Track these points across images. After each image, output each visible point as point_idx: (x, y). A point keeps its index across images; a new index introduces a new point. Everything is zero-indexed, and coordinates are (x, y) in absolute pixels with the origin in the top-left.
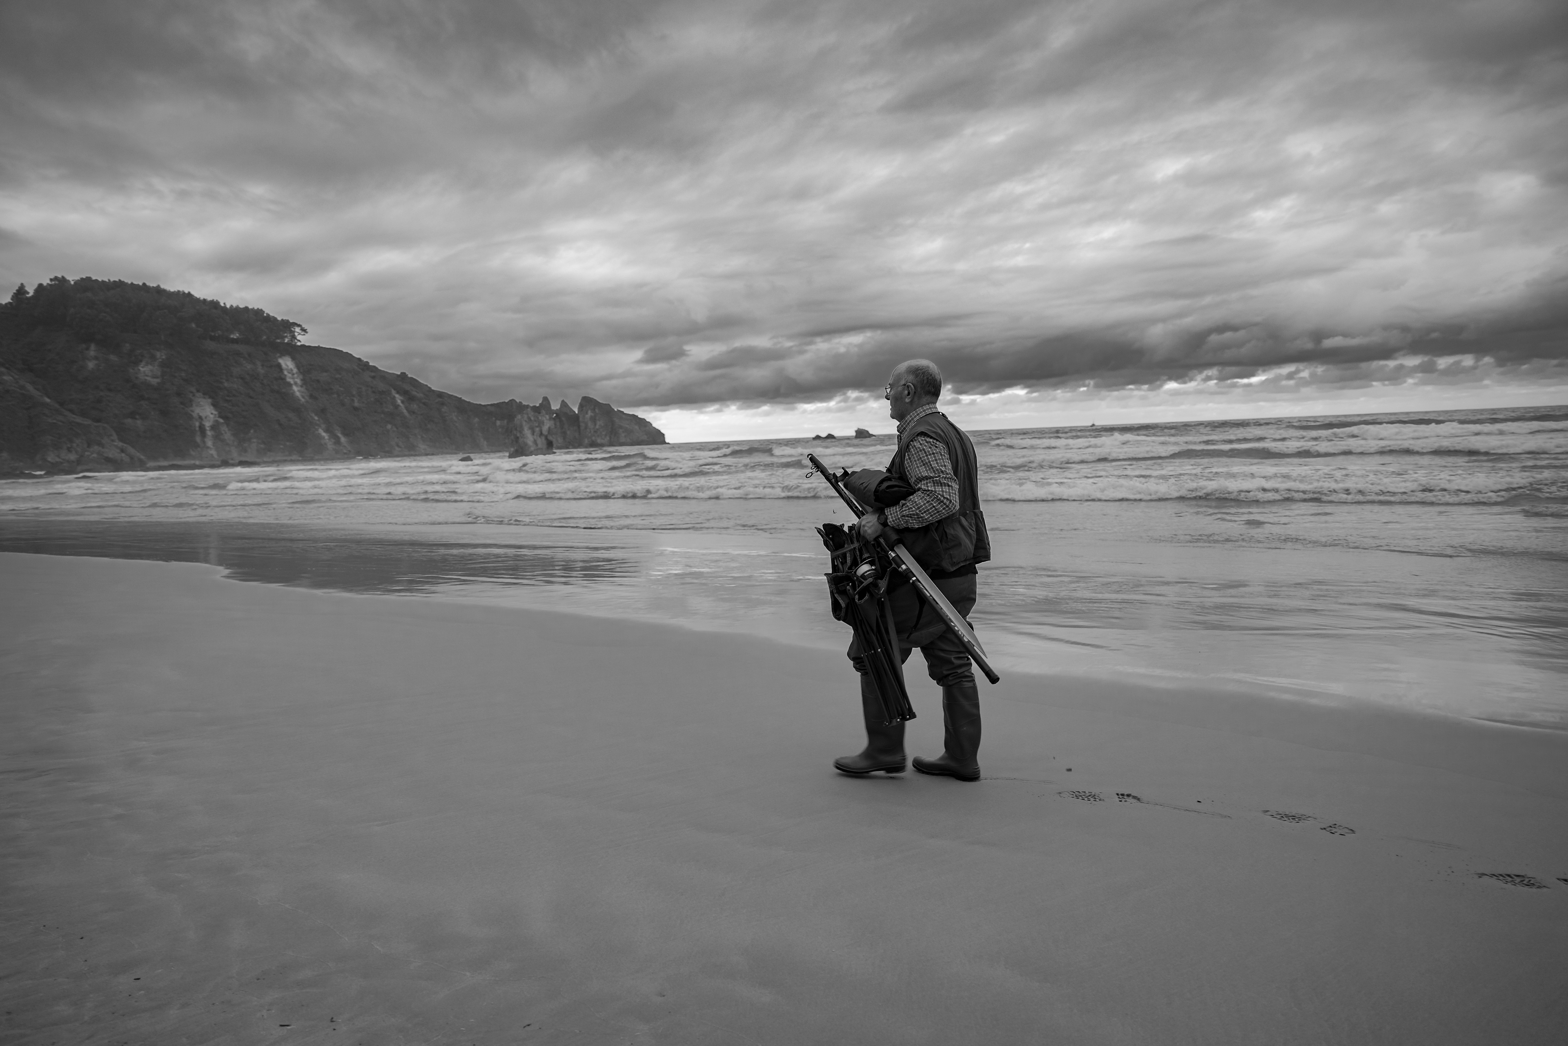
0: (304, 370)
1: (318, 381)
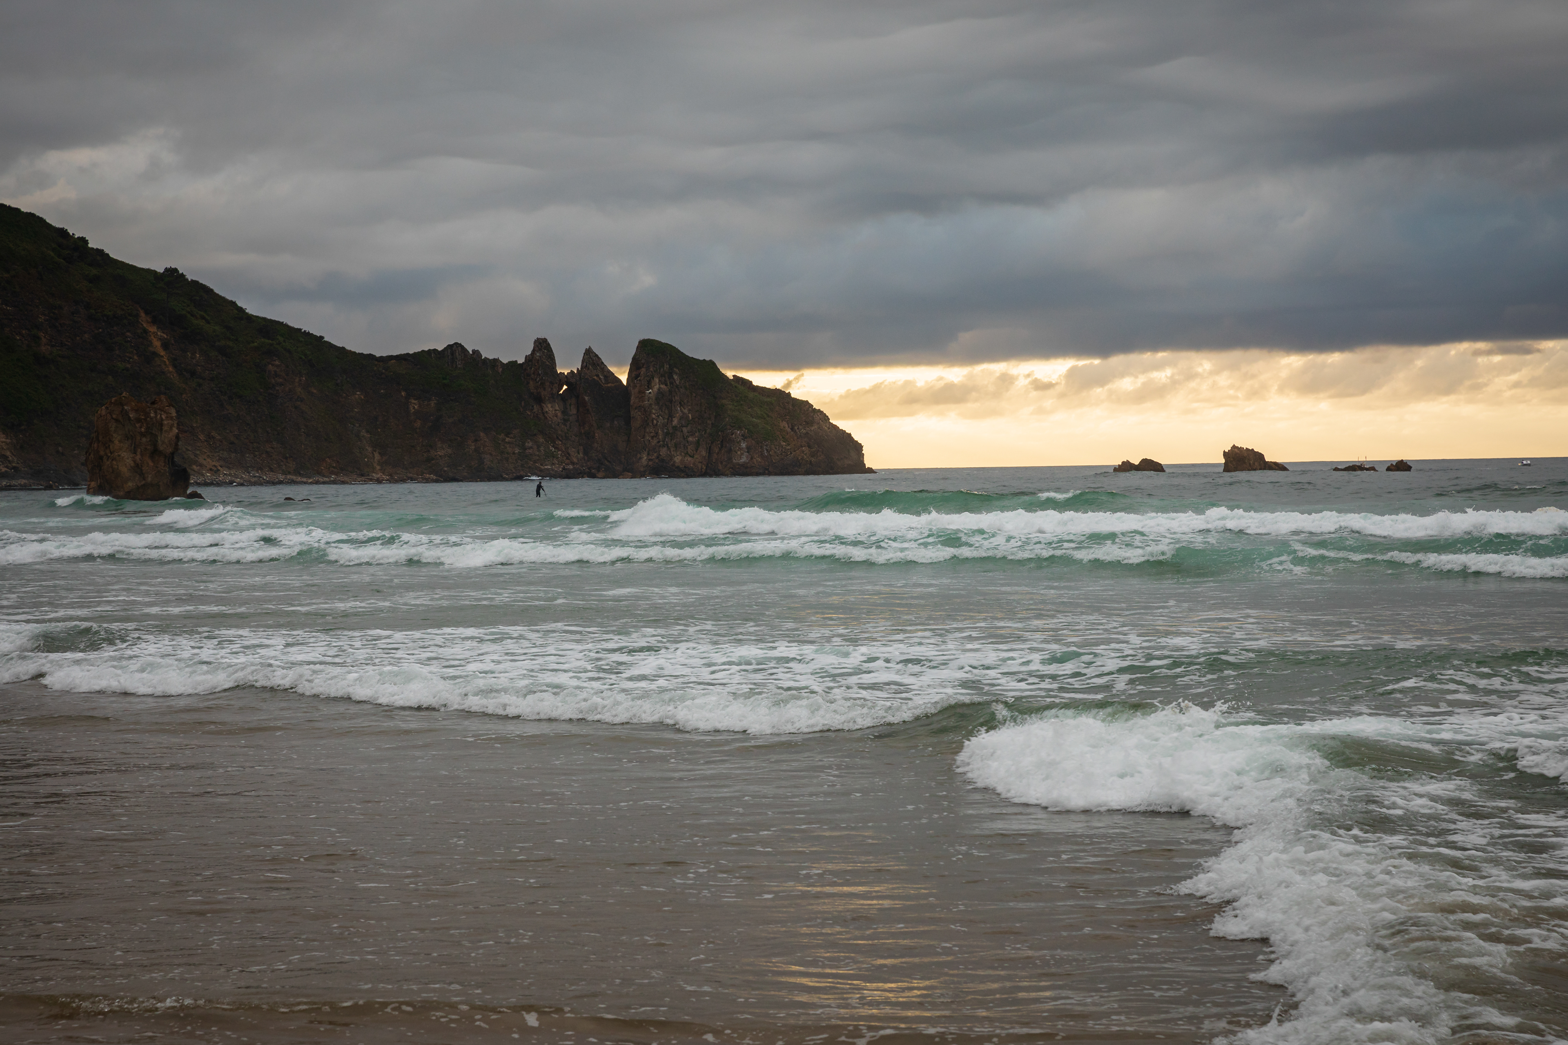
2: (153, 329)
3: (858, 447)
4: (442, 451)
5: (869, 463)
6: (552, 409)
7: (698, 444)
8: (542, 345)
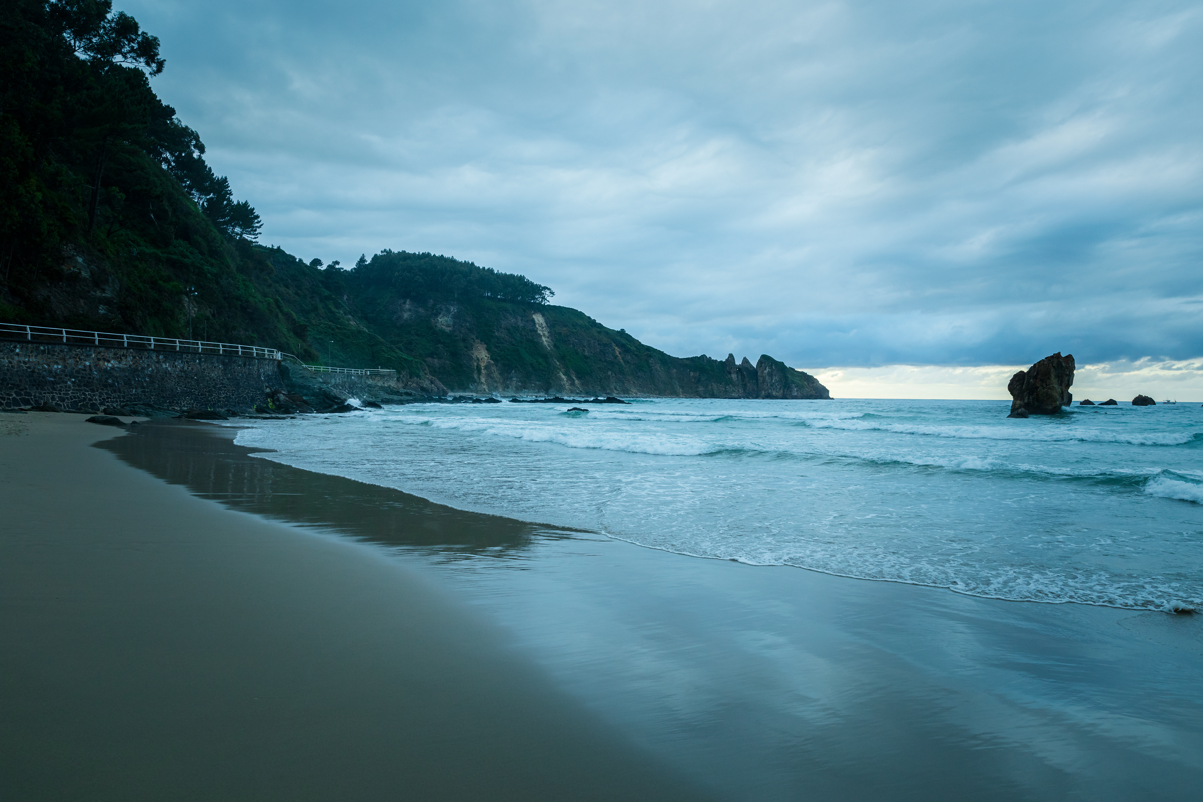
0: (551, 325)
1: (560, 333)
2: (616, 348)
3: (828, 391)
4: (701, 389)
5: (831, 396)
6: (734, 376)
7: (780, 388)
8: (731, 356)
